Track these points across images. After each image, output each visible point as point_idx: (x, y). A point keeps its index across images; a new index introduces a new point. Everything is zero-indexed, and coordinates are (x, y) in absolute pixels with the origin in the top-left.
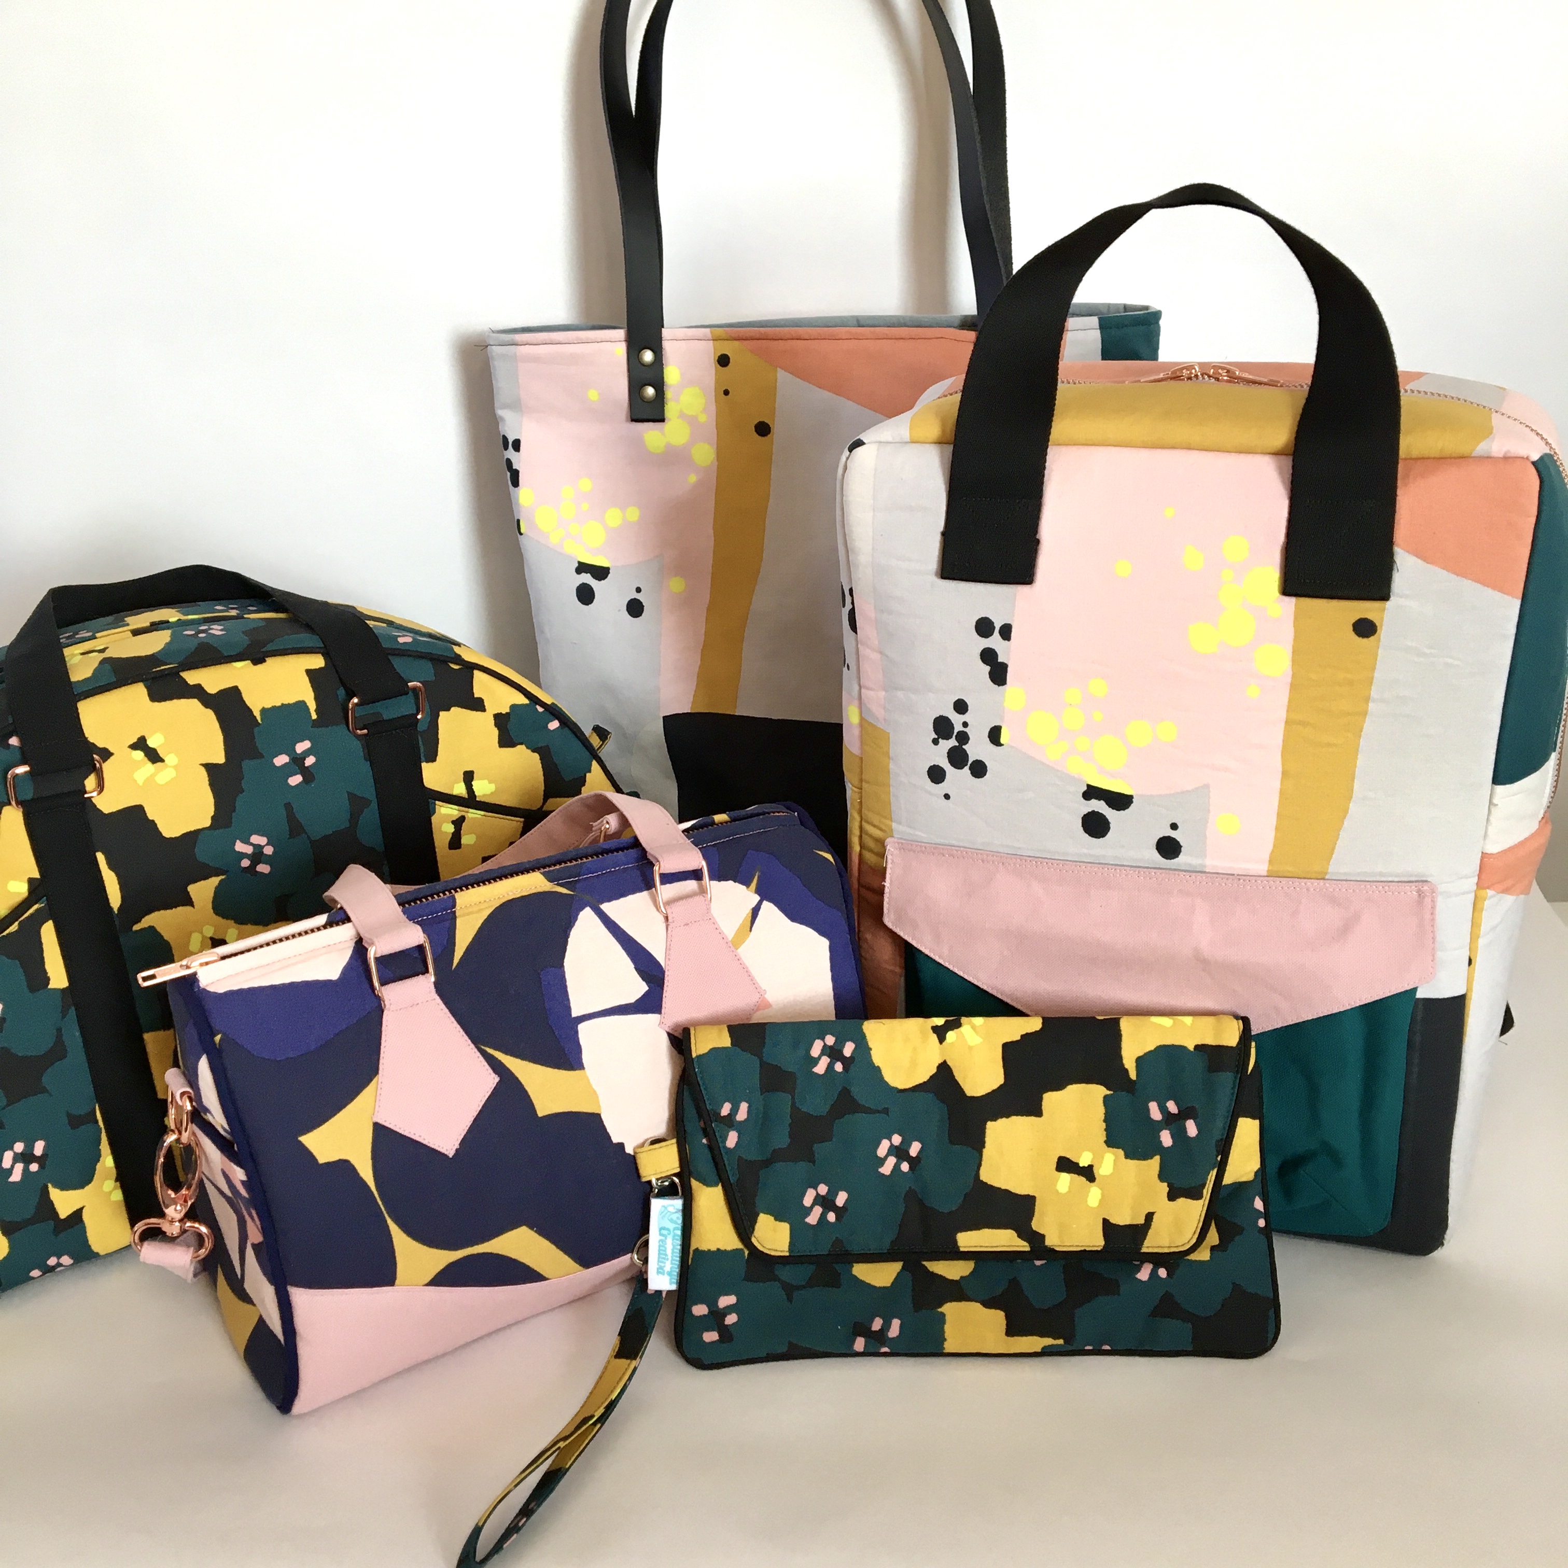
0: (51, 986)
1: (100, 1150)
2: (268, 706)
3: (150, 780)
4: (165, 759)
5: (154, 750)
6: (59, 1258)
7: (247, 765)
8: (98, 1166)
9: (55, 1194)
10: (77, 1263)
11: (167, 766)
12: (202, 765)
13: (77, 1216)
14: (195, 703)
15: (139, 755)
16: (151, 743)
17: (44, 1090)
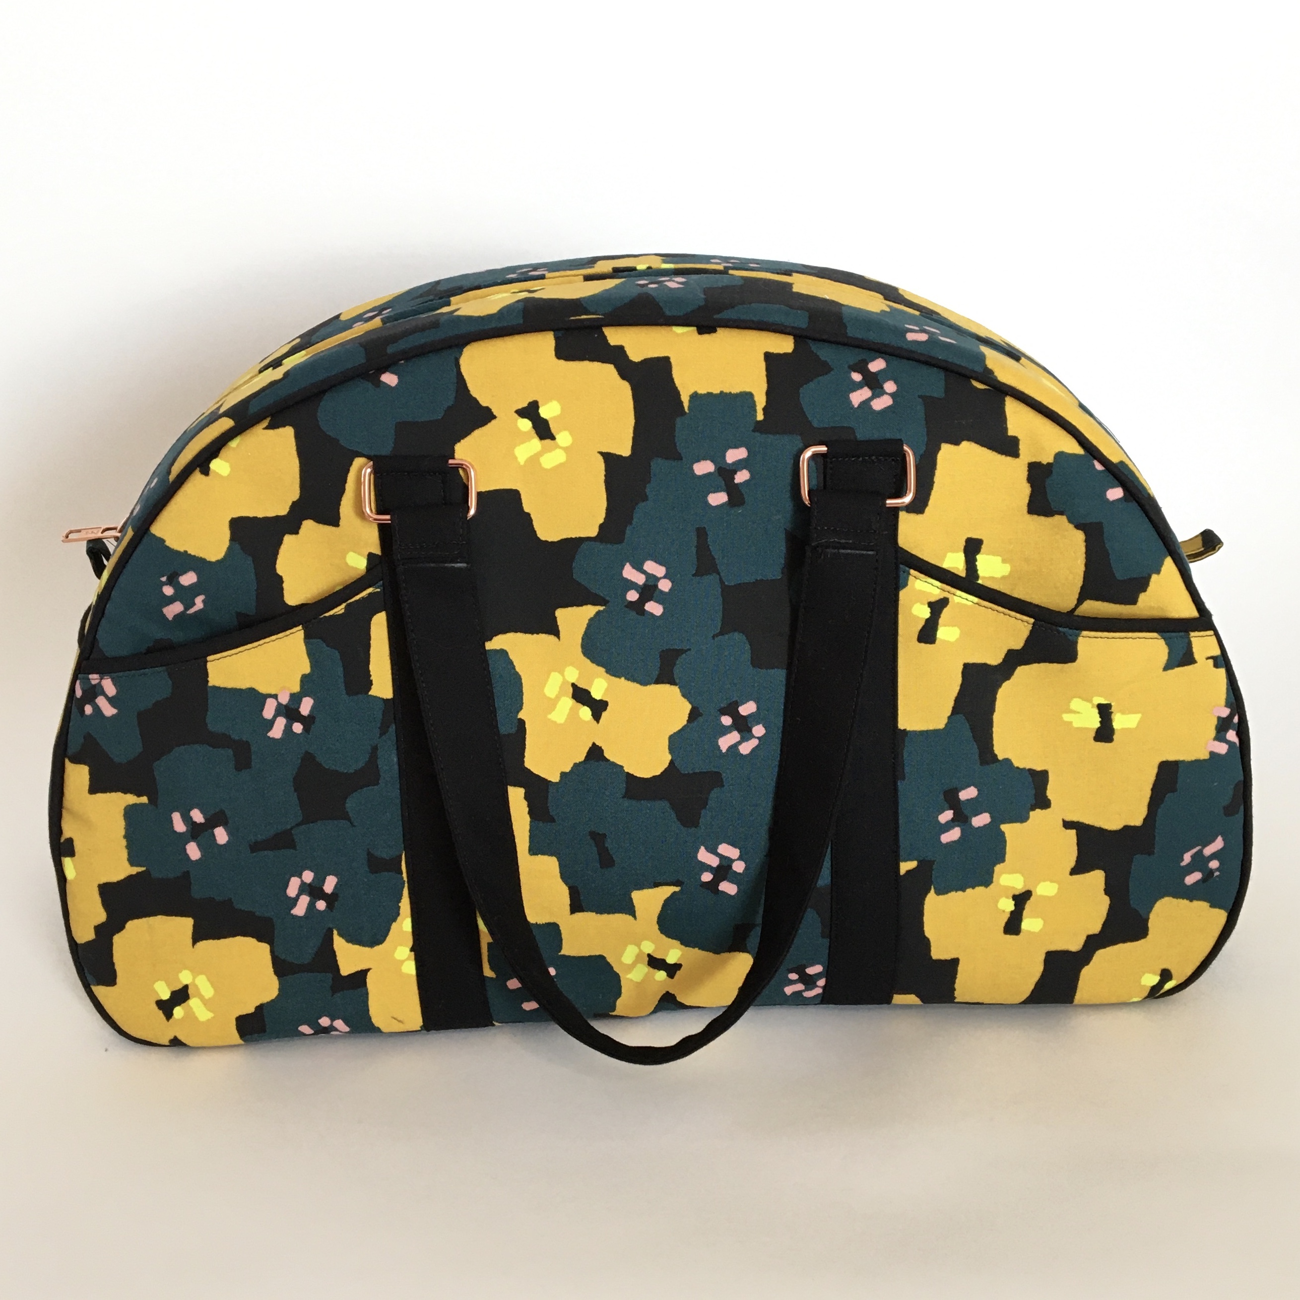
0: (373, 692)
1: (399, 907)
2: (702, 391)
3: (534, 460)
4: (557, 437)
5: (545, 422)
6: (332, 1020)
7: (658, 465)
8: (394, 926)
9: (339, 943)
10: (353, 1033)
11: (558, 447)
12: (601, 453)
13: (360, 977)
14: (609, 370)
15: (526, 425)
16: (545, 412)
17: (346, 817)
